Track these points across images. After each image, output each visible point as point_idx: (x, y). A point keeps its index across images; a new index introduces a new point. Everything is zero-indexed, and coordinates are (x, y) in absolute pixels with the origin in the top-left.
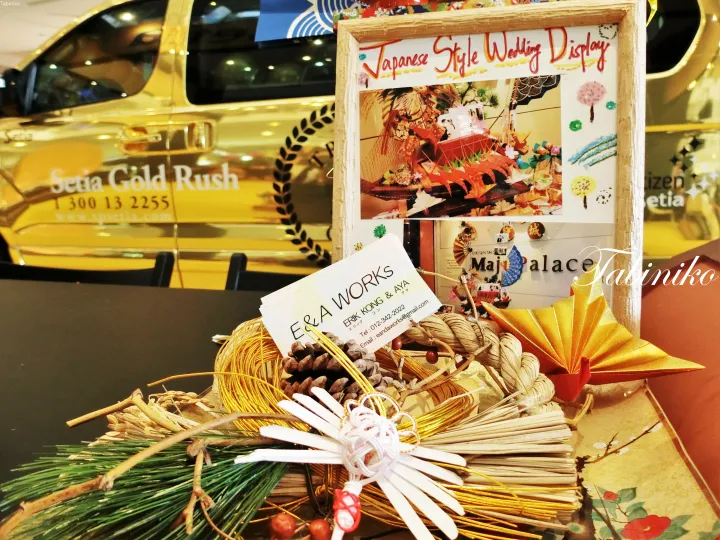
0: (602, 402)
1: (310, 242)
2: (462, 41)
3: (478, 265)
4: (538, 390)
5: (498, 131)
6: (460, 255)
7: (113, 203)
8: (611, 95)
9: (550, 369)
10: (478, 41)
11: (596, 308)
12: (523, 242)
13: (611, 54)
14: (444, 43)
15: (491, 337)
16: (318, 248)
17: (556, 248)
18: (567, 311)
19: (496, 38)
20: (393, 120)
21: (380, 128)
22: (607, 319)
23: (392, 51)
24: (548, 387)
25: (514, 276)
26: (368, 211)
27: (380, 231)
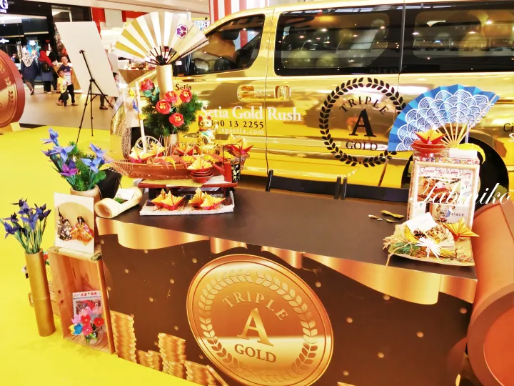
0: (461, 240)
1: (337, 149)
2: (441, 169)
3: (441, 213)
4: (451, 237)
5: (447, 188)
6: (437, 210)
7: (233, 124)
8: (471, 184)
9: (454, 234)
10: (445, 169)
11: (462, 225)
12: (451, 210)
13: (472, 175)
14: (438, 169)
15: (443, 228)
16: (341, 152)
17: (456, 211)
18: (457, 224)
19: (449, 169)
20: (426, 183)
21: (423, 184)
22: (464, 226)
23: (427, 169)
24: (453, 238)
25: (448, 216)
26: (419, 200)
27: (421, 204)
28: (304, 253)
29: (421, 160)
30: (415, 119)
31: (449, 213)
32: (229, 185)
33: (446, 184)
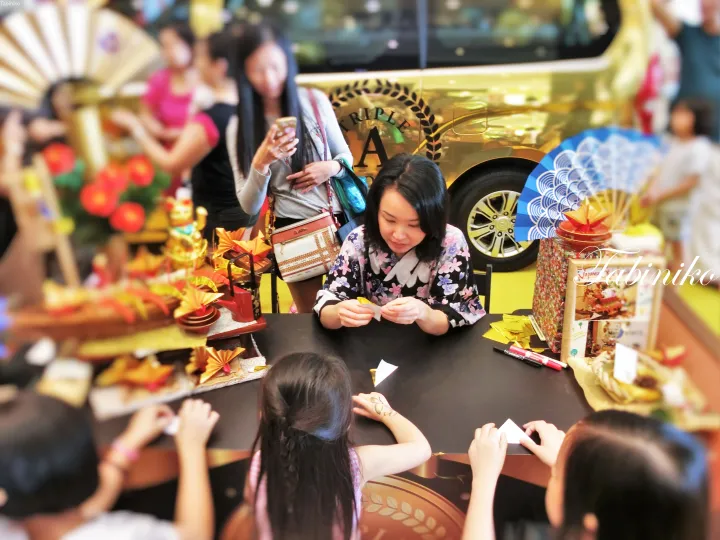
3: (611, 333)
5: (619, 296)
6: (605, 330)
12: (624, 328)
17: (633, 328)
20: (588, 291)
21: (583, 294)
25: (620, 336)
26: (577, 318)
27: (581, 324)
28: (441, 453)
29: (578, 258)
30: (552, 186)
31: (622, 332)
32: (252, 327)
33: (617, 290)
